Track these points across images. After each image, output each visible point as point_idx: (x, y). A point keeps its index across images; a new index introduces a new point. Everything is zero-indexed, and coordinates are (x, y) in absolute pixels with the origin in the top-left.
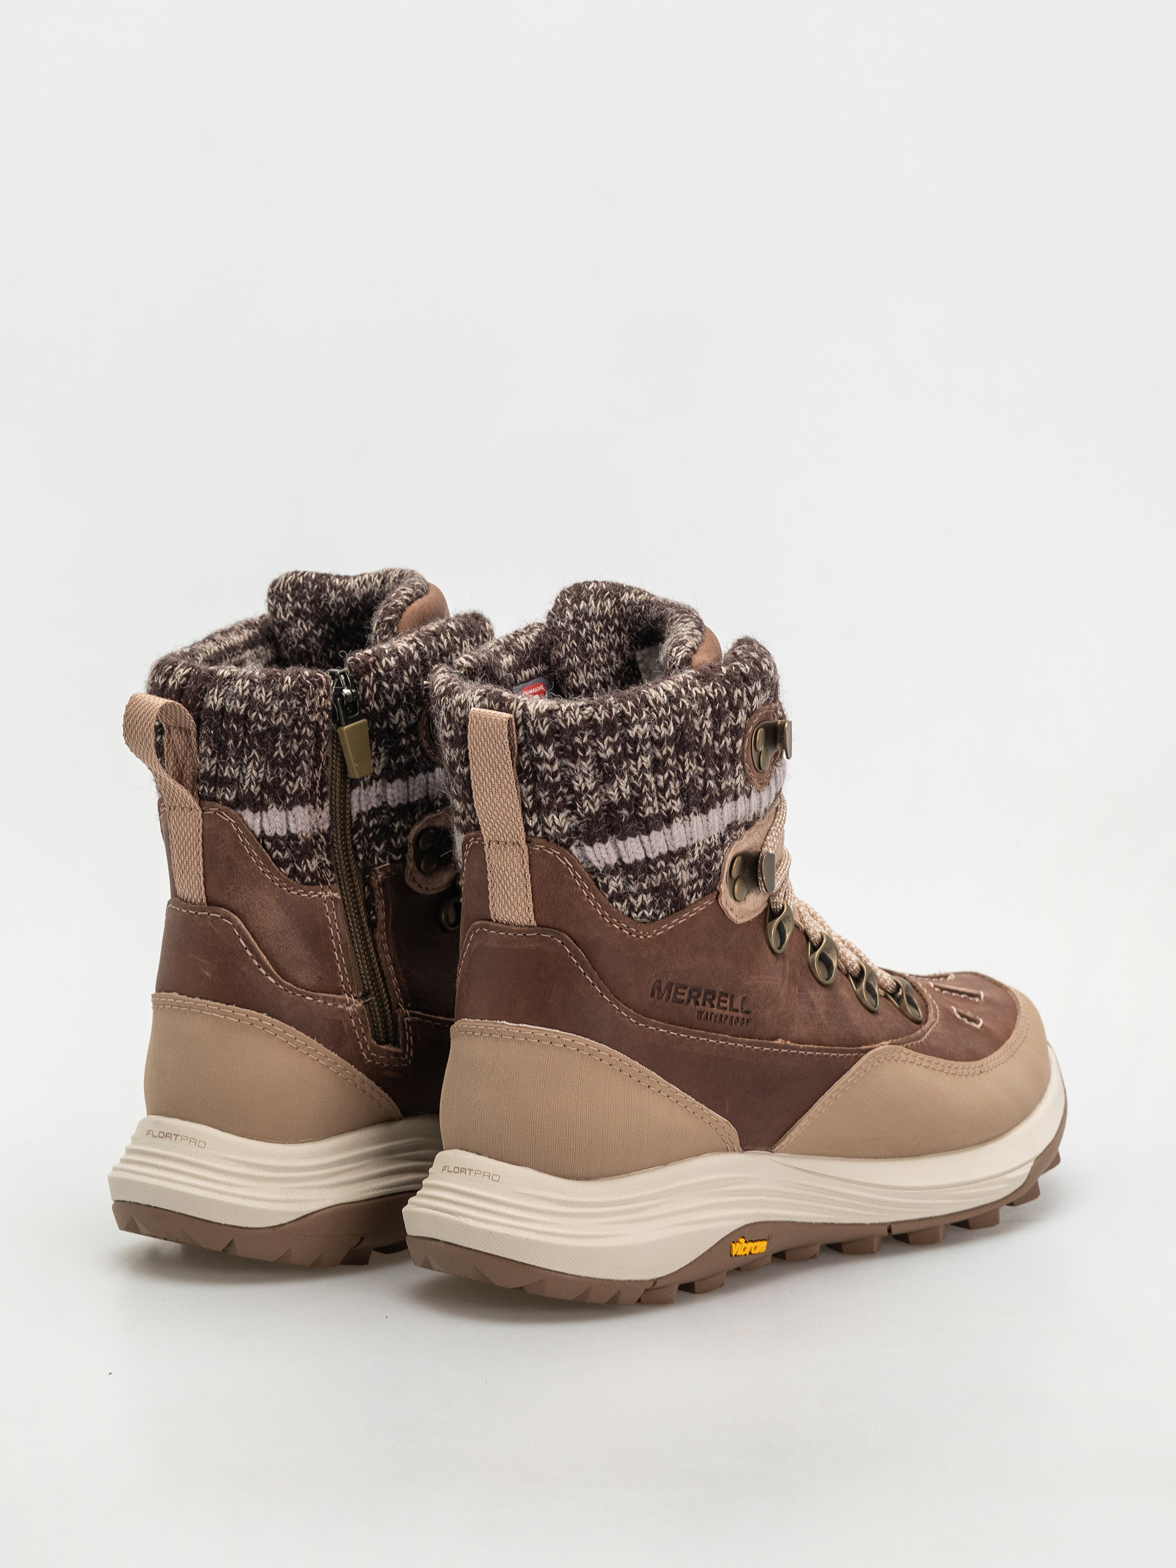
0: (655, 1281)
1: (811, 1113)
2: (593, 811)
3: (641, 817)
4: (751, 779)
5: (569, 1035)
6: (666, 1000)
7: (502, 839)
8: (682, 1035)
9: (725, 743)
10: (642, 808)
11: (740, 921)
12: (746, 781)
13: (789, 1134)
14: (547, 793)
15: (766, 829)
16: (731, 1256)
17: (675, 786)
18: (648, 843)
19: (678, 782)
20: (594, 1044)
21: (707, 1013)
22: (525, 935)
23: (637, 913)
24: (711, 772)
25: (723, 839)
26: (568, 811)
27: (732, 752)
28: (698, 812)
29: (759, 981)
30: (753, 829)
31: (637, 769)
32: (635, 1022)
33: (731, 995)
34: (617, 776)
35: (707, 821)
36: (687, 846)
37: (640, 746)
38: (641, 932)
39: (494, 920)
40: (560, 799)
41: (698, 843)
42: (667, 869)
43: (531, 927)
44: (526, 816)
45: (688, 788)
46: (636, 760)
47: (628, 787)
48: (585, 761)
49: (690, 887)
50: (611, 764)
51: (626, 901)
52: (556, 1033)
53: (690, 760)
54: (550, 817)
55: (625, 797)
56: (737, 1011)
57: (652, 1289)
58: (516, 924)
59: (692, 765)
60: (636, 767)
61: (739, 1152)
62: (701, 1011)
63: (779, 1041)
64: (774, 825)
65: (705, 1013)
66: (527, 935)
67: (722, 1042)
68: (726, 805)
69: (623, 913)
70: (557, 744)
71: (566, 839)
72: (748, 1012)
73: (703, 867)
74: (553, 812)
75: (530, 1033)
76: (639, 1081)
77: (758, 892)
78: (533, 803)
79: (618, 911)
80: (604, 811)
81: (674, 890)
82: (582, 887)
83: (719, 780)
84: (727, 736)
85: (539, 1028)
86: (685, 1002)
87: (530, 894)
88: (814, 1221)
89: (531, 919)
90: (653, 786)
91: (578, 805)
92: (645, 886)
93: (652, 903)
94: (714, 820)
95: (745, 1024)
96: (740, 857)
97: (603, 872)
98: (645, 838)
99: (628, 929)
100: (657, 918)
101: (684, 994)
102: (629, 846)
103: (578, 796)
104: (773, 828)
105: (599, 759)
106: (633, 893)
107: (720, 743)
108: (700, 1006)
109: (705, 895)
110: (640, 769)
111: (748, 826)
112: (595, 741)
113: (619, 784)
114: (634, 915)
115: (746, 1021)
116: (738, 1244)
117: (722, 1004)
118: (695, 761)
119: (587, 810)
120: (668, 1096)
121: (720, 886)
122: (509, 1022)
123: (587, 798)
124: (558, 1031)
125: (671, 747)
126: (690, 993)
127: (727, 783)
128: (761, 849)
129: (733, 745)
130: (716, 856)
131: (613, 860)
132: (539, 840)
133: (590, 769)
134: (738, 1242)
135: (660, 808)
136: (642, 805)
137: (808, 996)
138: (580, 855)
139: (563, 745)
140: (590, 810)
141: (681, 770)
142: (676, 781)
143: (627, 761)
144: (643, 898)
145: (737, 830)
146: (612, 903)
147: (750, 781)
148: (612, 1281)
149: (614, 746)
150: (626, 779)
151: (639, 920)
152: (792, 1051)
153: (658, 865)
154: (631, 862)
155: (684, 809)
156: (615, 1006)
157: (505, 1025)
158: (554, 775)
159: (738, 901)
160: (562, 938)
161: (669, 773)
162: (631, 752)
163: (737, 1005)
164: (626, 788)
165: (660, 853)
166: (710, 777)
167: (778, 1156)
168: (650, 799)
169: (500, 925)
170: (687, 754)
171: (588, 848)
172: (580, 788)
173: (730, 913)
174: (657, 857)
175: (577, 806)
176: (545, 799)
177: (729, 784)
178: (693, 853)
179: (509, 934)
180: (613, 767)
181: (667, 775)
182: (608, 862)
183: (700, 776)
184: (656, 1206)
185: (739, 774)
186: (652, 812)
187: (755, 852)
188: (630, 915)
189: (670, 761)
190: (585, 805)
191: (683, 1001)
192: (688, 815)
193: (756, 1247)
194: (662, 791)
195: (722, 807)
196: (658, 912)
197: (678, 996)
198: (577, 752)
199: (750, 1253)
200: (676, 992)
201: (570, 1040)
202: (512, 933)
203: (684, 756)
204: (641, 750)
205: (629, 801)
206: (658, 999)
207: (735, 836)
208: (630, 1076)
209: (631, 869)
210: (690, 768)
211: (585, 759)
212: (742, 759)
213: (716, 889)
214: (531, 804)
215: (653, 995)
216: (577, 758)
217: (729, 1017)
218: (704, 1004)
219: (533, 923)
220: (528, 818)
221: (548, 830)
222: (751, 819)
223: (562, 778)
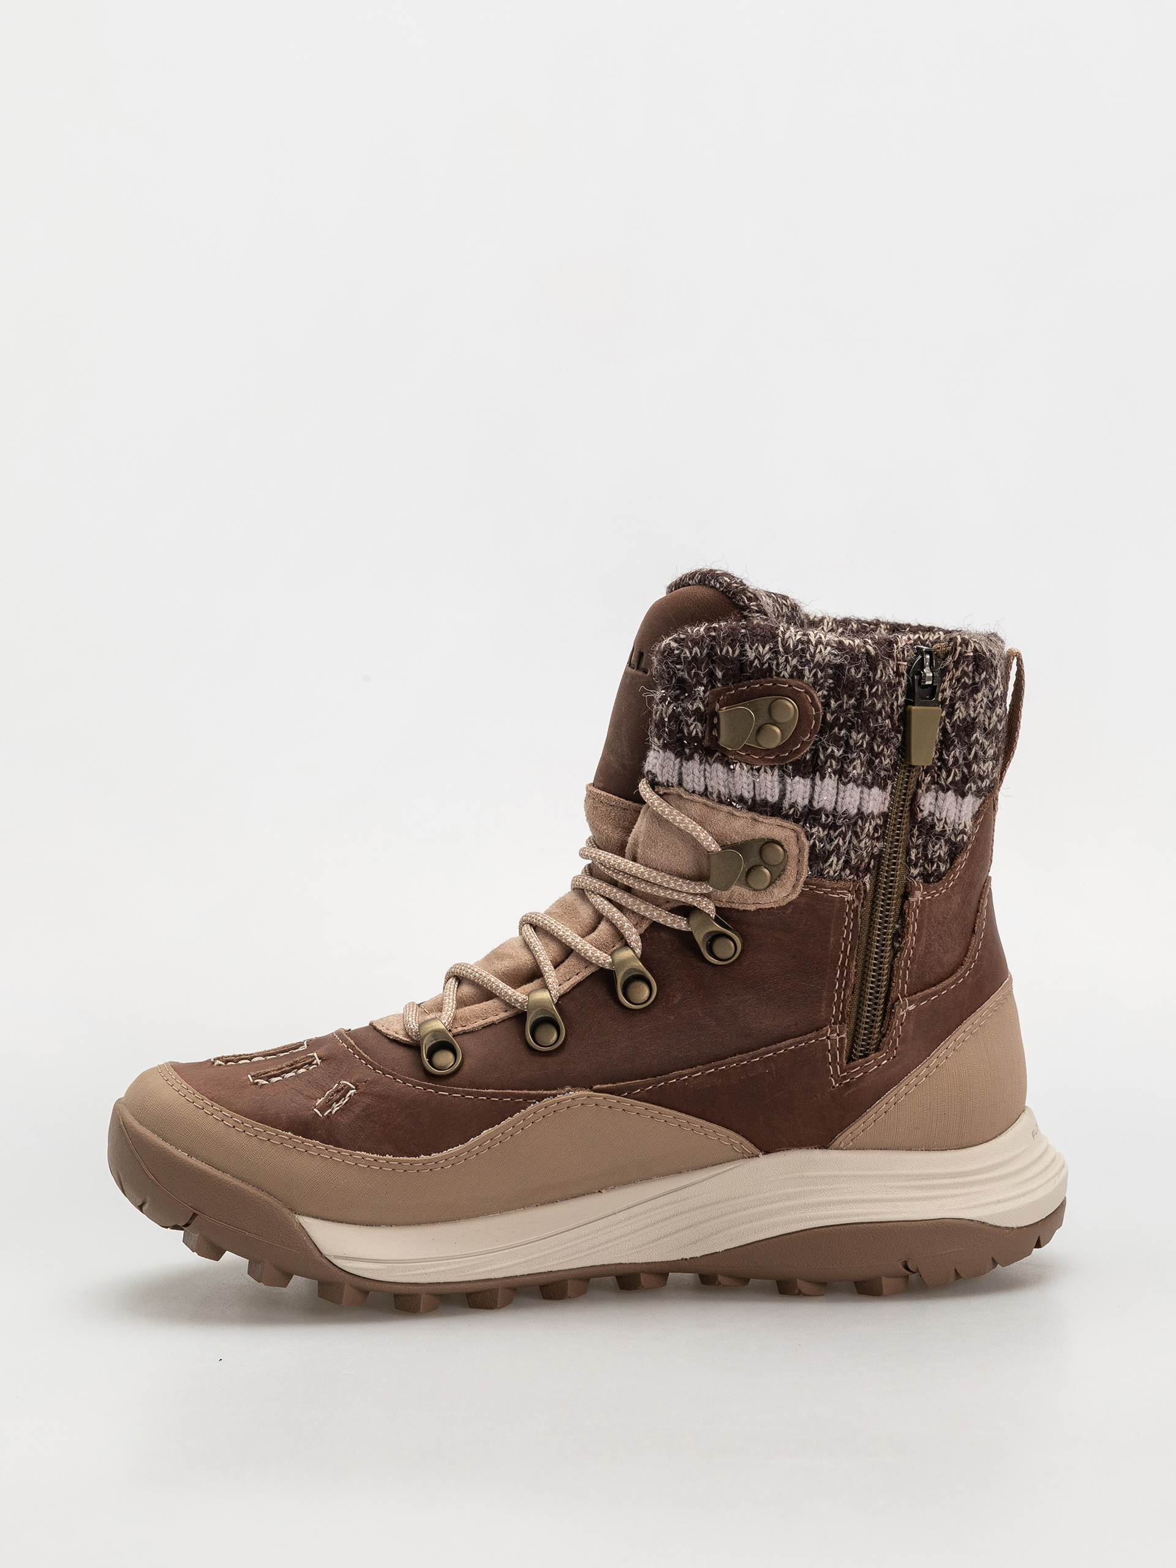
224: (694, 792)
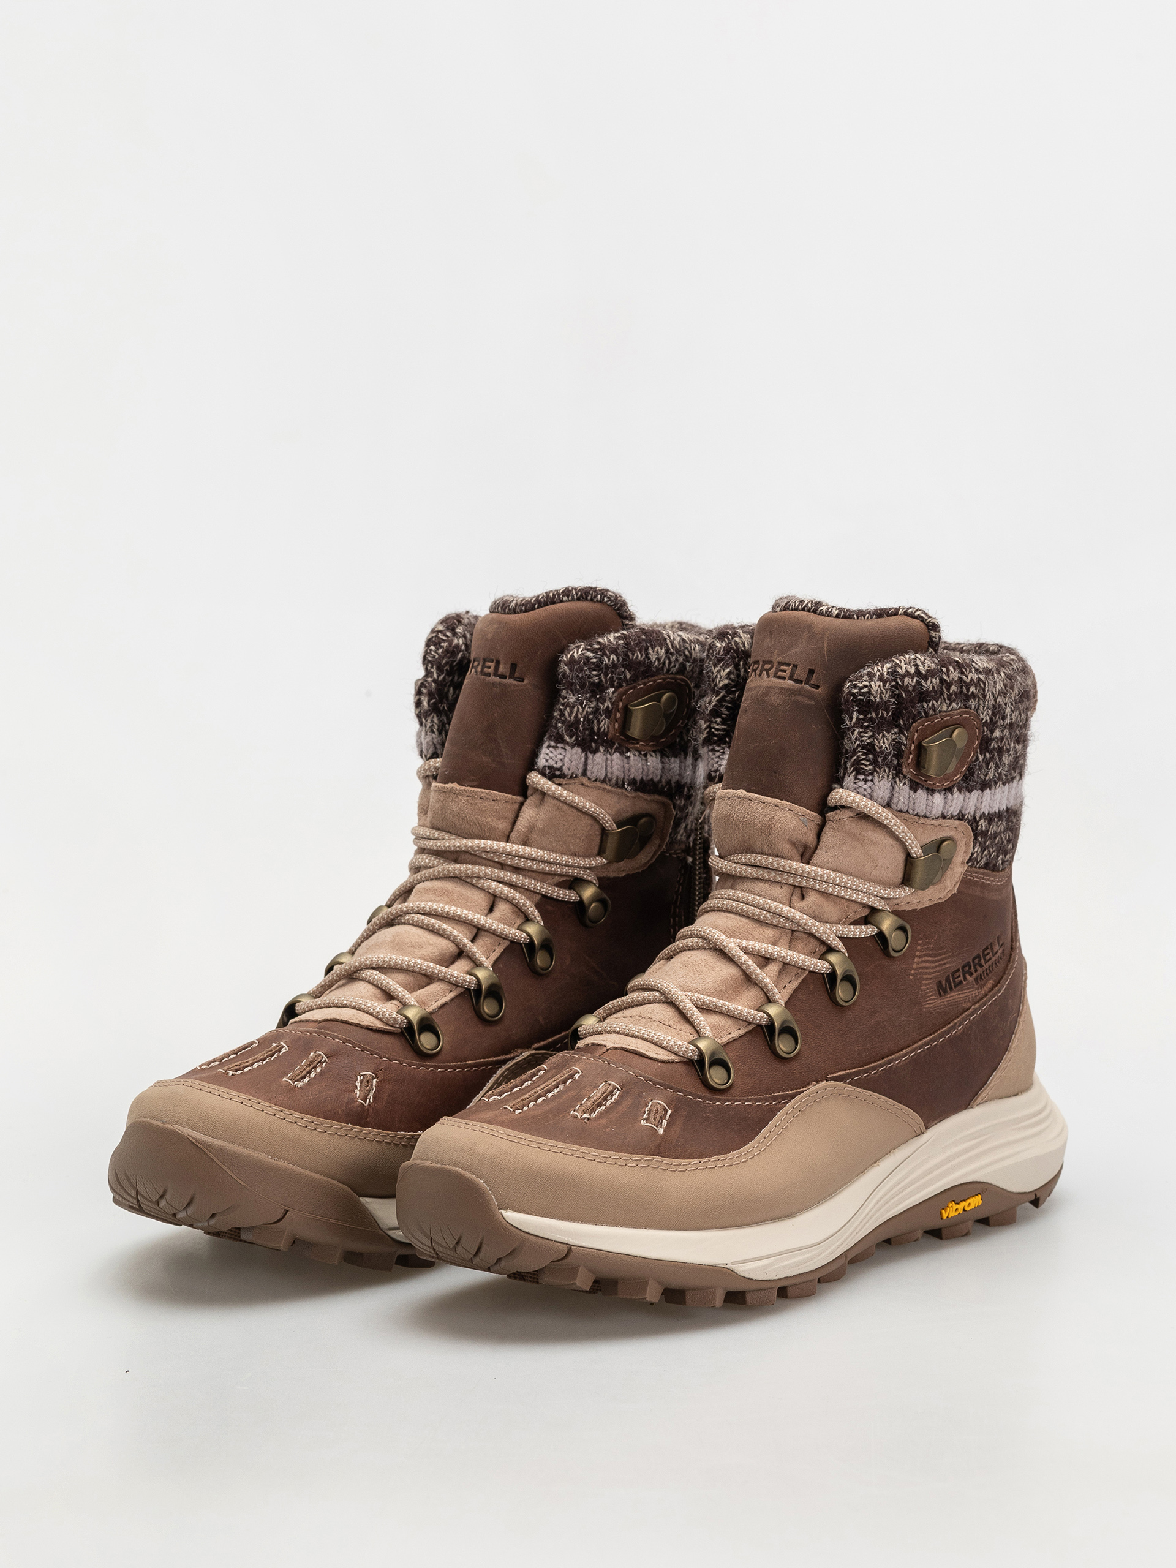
224: (596, 780)
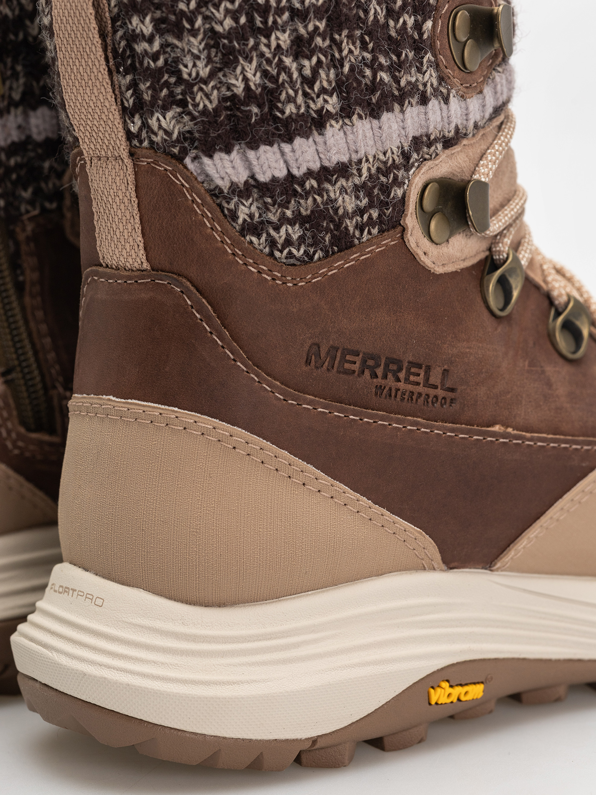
0: (314, 741)
1: (544, 520)
2: (210, 107)
3: (278, 117)
4: (449, 78)
5: (191, 415)
6: (328, 370)
7: (103, 153)
8: (351, 417)
9: (405, 23)
10: (280, 105)
11: (439, 270)
12: (441, 79)
13: (513, 547)
14: (148, 84)
15: (478, 151)
16: (430, 704)
17: (328, 76)
18: (291, 154)
19: (332, 71)
20: (225, 428)
21: (390, 389)
22: (136, 282)
23: (281, 252)
24: (382, 60)
25: (406, 156)
26: (179, 110)
27: (416, 36)
28: (366, 115)
29: (468, 350)
30: (456, 149)
31: (270, 49)
32: (282, 397)
33: (426, 366)
34: (241, 59)
35: (380, 128)
36: (350, 161)
37: (274, 17)
38: (289, 278)
39: (104, 264)
40: (165, 92)
41: (366, 157)
42: (320, 191)
43: (142, 271)
44: (127, 119)
45: (348, 79)
46: (268, 37)
47: (258, 74)
48: (195, 36)
49: (359, 219)
50: (231, 42)
51: (264, 235)
52: (174, 411)
53: (350, 41)
54: (155, 118)
55: (253, 87)
56: (436, 387)
57: (310, 751)
58: (127, 268)
59: (353, 48)
60: (268, 46)
61: (442, 570)
62: (381, 386)
63: (497, 428)
64: (491, 148)
65: (387, 388)
66: (139, 281)
67: (412, 428)
68: (409, 109)
69: (261, 251)
70: (158, 14)
71: (178, 148)
72: (452, 390)
73: (376, 191)
74: (157, 111)
75: (141, 411)
76: (289, 477)
77: (469, 234)
78: (134, 100)
79: (254, 247)
80: (227, 108)
81: (332, 220)
82: (204, 215)
83: (397, 74)
84: (407, 13)
85: (152, 404)
86: (356, 373)
87: (138, 225)
88: (554, 657)
89: (143, 260)
90: (295, 75)
91: (189, 100)
92: (289, 213)
93: (302, 239)
94: (390, 127)
95: (448, 405)
96: (436, 185)
97: (228, 193)
98: (286, 147)
99: (270, 273)
100: (312, 260)
101: (355, 363)
102: (263, 158)
103: (189, 86)
104: (489, 151)
105: (213, 34)
106: (273, 223)
107: (397, 21)
108: (379, 380)
109: (383, 232)
110: (275, 49)
111: (448, 143)
112: (208, 8)
113: (243, 69)
114: (277, 254)
115: (448, 401)
116: (439, 690)
117: (412, 378)
118: (358, 43)
119: (201, 106)
120: (332, 497)
121: (405, 220)
122: (117, 398)
123: (201, 89)
124: (176, 409)
125: (320, 20)
126: (364, 362)
127: (409, 79)
128: (471, 177)
129: (418, 26)
130: (396, 178)
131: (241, 177)
132: (144, 151)
133: (202, 46)
134: (439, 686)
135: (308, 107)
136: (280, 102)
137: (543, 372)
138: (199, 171)
139: (164, 15)
140: (205, 106)
141: (337, 55)
142: (329, 70)
143: (256, 38)
144: (286, 230)
145: (429, 146)
146: (244, 236)
147: (448, 81)
148: (250, 740)
149: (235, 16)
150: (254, 63)
151: (285, 261)
152: (515, 441)
153: (307, 186)
154: (268, 180)
155: (342, 109)
156: (253, 376)
157: (112, 400)
158: (155, 57)
159: (437, 244)
160: (180, 285)
161: (318, 58)
162: (261, 25)
163: (435, 378)
164: (254, 75)
165: (308, 169)
166: (381, 67)
167: (499, 575)
168: (291, 92)
169: (108, 270)
170: (345, 33)
171: (206, 160)
172: (190, 75)
173: (423, 258)
174: (305, 174)
175: (188, 102)
176: (147, 93)
177: (413, 80)
178: (359, 170)
179: (119, 281)
180: (234, 46)
181: (314, 60)
182: (235, 179)
183: (366, 65)
184: (315, 641)
185: (428, 68)
186: (294, 111)
187: (462, 180)
188: (271, 254)
189: (318, 40)
190: (198, 99)
191: (354, 372)
192: (350, 117)
193: (466, 693)
194: (310, 82)
195: (402, 111)
196: (312, 250)
197: (347, 366)
198: (182, 23)
199: (459, 700)
200: (344, 360)
201: (192, 421)
202: (121, 279)
203: (340, 35)
204: (275, 22)
205: (261, 94)
206: (317, 368)
207: (428, 154)
208: (277, 470)
209: (268, 189)
210: (351, 51)
211: (194, 33)
212: (432, 48)
213: (400, 224)
214: (131, 101)
215: (308, 362)
216: (182, 33)
217: (423, 396)
218: (385, 377)
219: (146, 265)
220: (129, 121)
221: (154, 136)
222: (452, 134)
223: (166, 61)
